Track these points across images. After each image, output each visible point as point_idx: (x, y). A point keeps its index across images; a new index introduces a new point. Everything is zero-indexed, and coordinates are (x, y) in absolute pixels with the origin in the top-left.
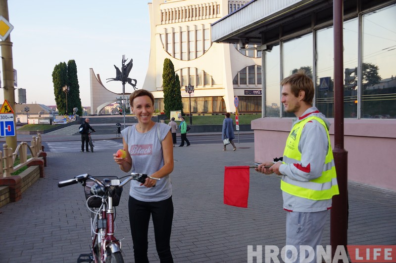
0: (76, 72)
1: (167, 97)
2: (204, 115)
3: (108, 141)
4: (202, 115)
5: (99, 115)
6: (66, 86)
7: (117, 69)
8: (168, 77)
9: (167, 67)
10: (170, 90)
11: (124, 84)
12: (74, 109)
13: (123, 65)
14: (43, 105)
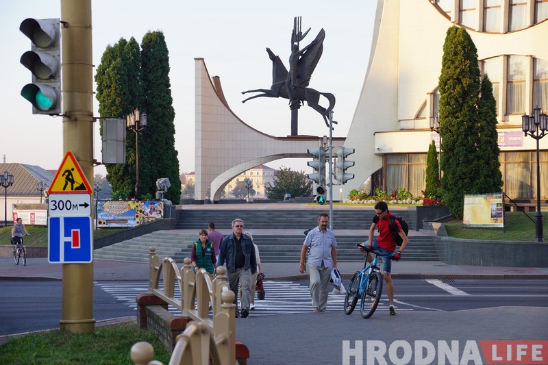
0: (166, 70)
1: (452, 150)
3: (285, 285)
5: (216, 202)
6: (137, 113)
7: (275, 60)
8: (458, 88)
9: (456, 54)
10: (462, 128)
11: (295, 108)
12: (159, 182)
13: (295, 48)
14: (37, 167)
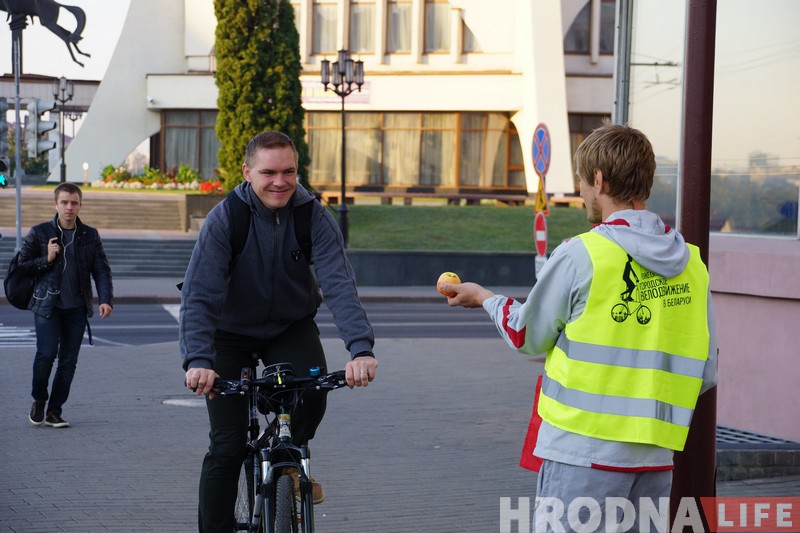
2: (408, 201)
4: (398, 202)
8: (242, 12)
11: (17, 27)
